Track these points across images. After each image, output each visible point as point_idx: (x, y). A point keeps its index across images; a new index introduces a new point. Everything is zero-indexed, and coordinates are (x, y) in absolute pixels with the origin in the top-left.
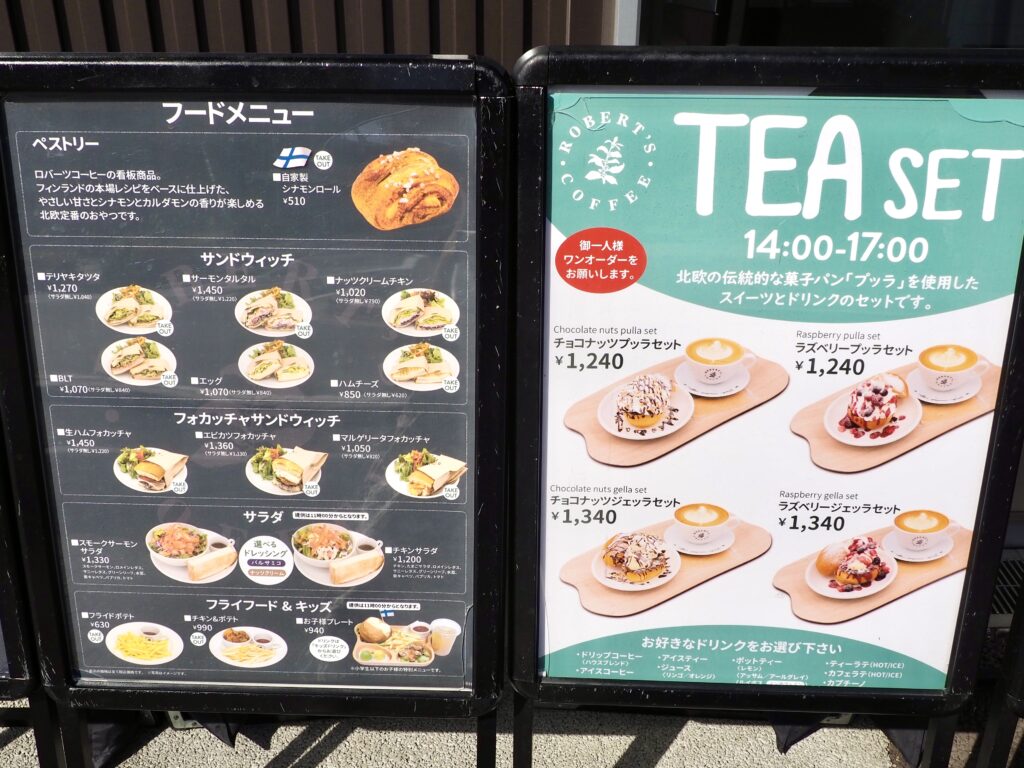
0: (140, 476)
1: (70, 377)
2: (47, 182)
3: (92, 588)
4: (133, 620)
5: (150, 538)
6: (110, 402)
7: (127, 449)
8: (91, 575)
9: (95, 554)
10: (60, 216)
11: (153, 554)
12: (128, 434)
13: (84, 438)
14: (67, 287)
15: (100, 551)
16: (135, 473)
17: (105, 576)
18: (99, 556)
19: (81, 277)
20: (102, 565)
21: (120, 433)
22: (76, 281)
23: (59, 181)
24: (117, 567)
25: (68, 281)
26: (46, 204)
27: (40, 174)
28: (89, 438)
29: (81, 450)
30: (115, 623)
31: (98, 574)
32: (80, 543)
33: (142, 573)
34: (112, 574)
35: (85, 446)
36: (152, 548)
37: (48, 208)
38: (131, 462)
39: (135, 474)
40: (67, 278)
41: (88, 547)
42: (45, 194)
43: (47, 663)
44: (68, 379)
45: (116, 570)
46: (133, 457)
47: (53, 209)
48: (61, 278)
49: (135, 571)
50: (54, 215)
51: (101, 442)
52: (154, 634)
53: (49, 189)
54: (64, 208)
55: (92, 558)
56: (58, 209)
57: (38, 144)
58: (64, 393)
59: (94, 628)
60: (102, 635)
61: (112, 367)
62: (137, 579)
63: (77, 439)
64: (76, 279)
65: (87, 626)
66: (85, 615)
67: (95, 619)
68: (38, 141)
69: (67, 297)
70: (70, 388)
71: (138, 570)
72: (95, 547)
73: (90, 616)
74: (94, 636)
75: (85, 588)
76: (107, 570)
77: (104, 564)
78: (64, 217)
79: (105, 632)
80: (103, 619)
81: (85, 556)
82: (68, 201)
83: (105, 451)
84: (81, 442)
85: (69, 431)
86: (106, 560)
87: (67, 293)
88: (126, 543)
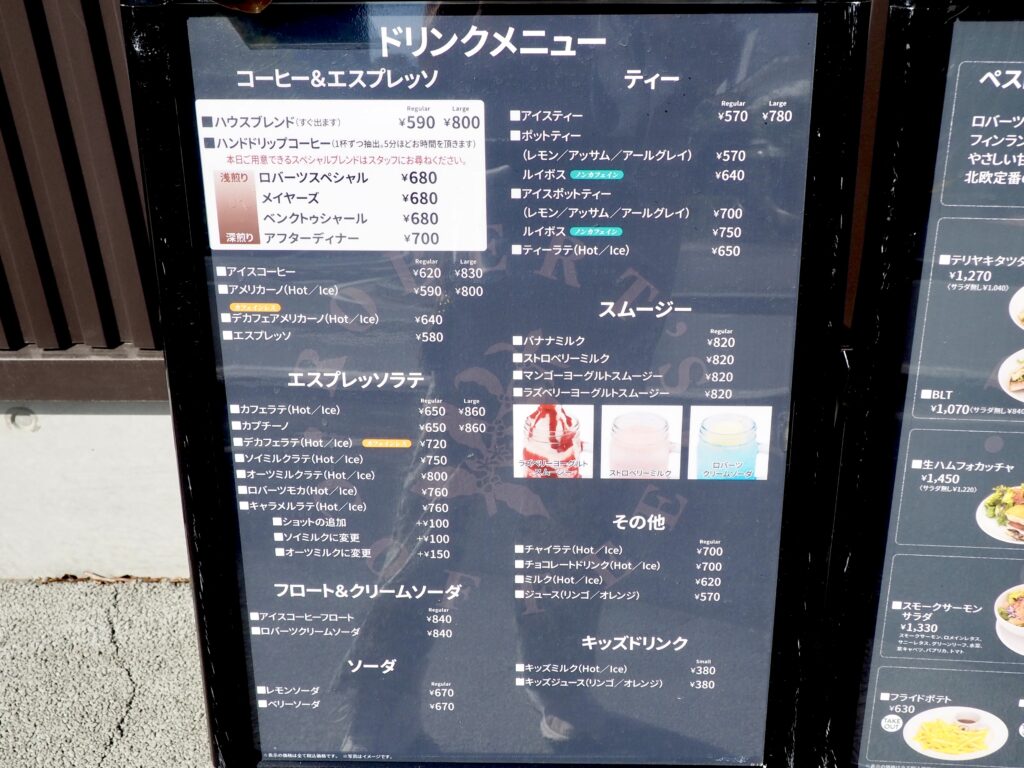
0: (1011, 523)
1: (949, 392)
2: (987, 132)
3: (906, 663)
4: (950, 704)
5: (1001, 602)
6: (995, 426)
7: (1002, 487)
8: (908, 646)
9: (921, 620)
10: (993, 179)
11: (1000, 621)
12: (1009, 468)
13: (946, 472)
14: (977, 275)
15: (928, 616)
16: (1005, 518)
17: (925, 647)
18: (924, 623)
19: (1001, 260)
20: (926, 634)
21: (999, 466)
22: (992, 268)
23: (1004, 130)
24: (946, 637)
25: (983, 267)
26: (978, 163)
27: (980, 121)
28: (952, 472)
29: (938, 488)
30: (922, 707)
31: (918, 646)
32: (903, 605)
33: (978, 646)
34: (936, 646)
35: (947, 481)
36: (1001, 614)
37: (979, 168)
38: (1004, 505)
39: (1004, 520)
40: (980, 263)
41: (913, 611)
42: (981, 149)
43: (830, 758)
44: (945, 395)
45: (946, 641)
46: (1007, 498)
47: (985, 169)
48: (972, 261)
49: (969, 642)
50: (985, 177)
51: (967, 478)
52: (972, 722)
53: (987, 141)
54: (1003, 168)
55: (915, 625)
56: (992, 169)
57: (989, 79)
58: (935, 414)
59: (894, 712)
60: (901, 722)
61: (1011, 381)
62: (970, 653)
63: (937, 473)
64: (993, 265)
65: (884, 709)
66: (885, 697)
67: (898, 702)
68: (989, 75)
69: (974, 287)
70: (944, 408)
71: (974, 642)
72: (923, 611)
73: (891, 697)
74: (890, 723)
75: (897, 662)
76: (931, 641)
77: (930, 633)
78: (998, 181)
79: (906, 718)
80: (908, 702)
81: (906, 623)
82: (1010, 158)
83: (971, 490)
84: (941, 478)
85: (928, 463)
86: (933, 628)
87: (975, 282)
88: (967, 608)
